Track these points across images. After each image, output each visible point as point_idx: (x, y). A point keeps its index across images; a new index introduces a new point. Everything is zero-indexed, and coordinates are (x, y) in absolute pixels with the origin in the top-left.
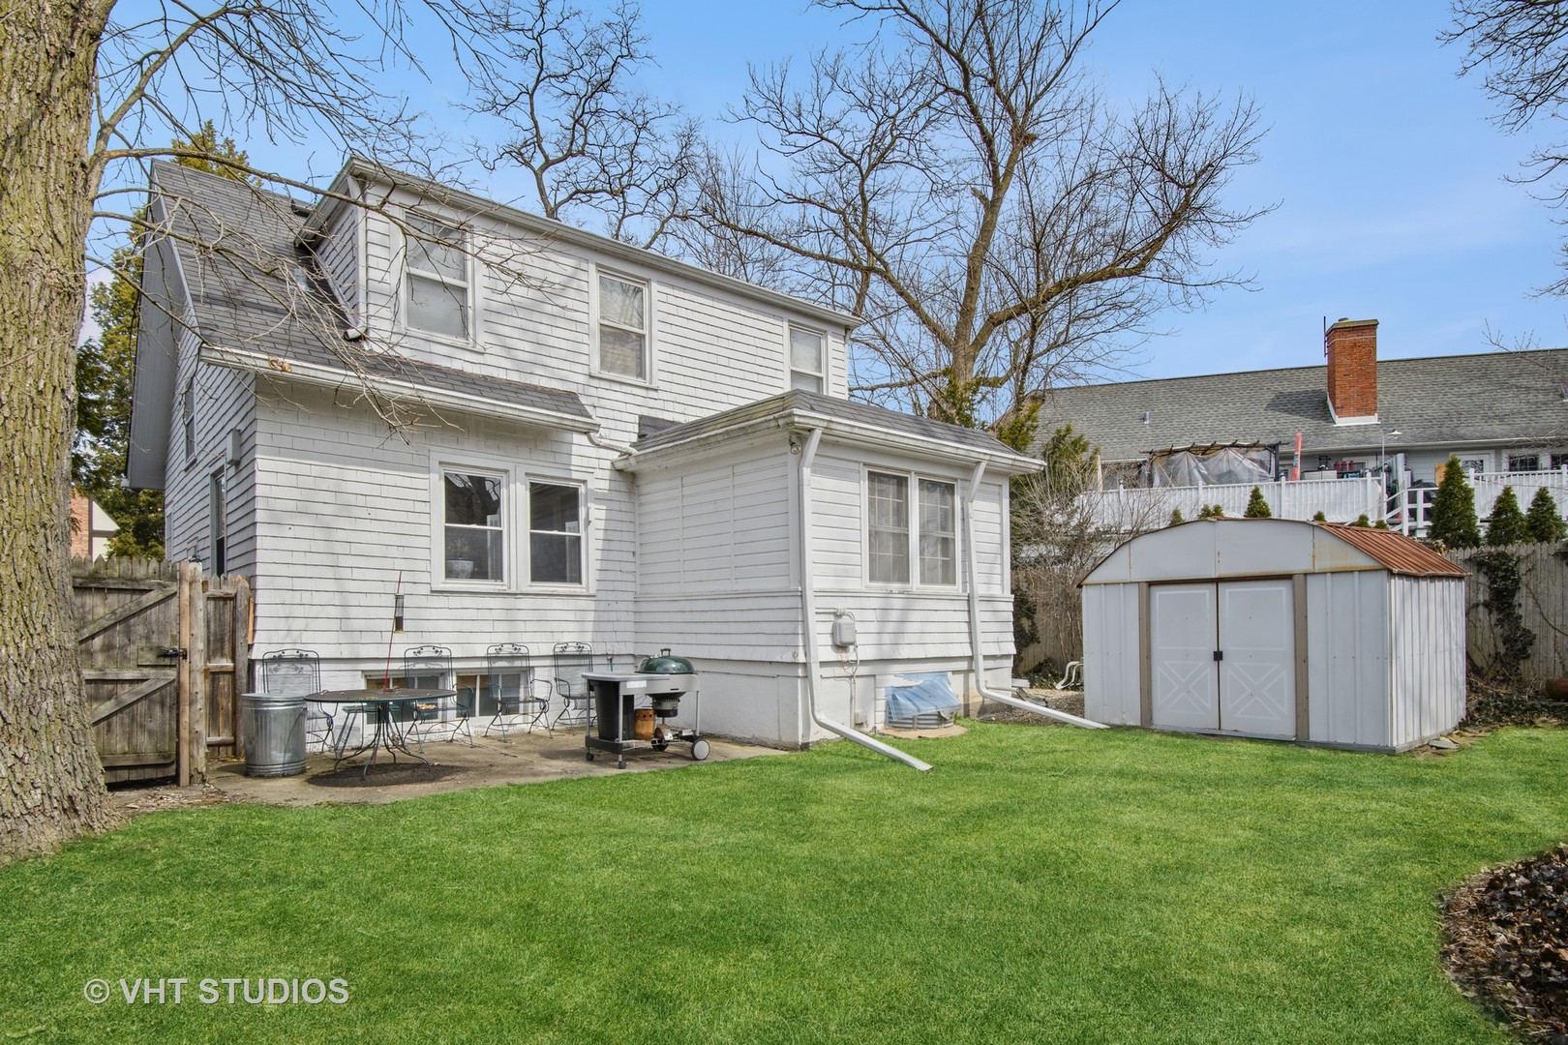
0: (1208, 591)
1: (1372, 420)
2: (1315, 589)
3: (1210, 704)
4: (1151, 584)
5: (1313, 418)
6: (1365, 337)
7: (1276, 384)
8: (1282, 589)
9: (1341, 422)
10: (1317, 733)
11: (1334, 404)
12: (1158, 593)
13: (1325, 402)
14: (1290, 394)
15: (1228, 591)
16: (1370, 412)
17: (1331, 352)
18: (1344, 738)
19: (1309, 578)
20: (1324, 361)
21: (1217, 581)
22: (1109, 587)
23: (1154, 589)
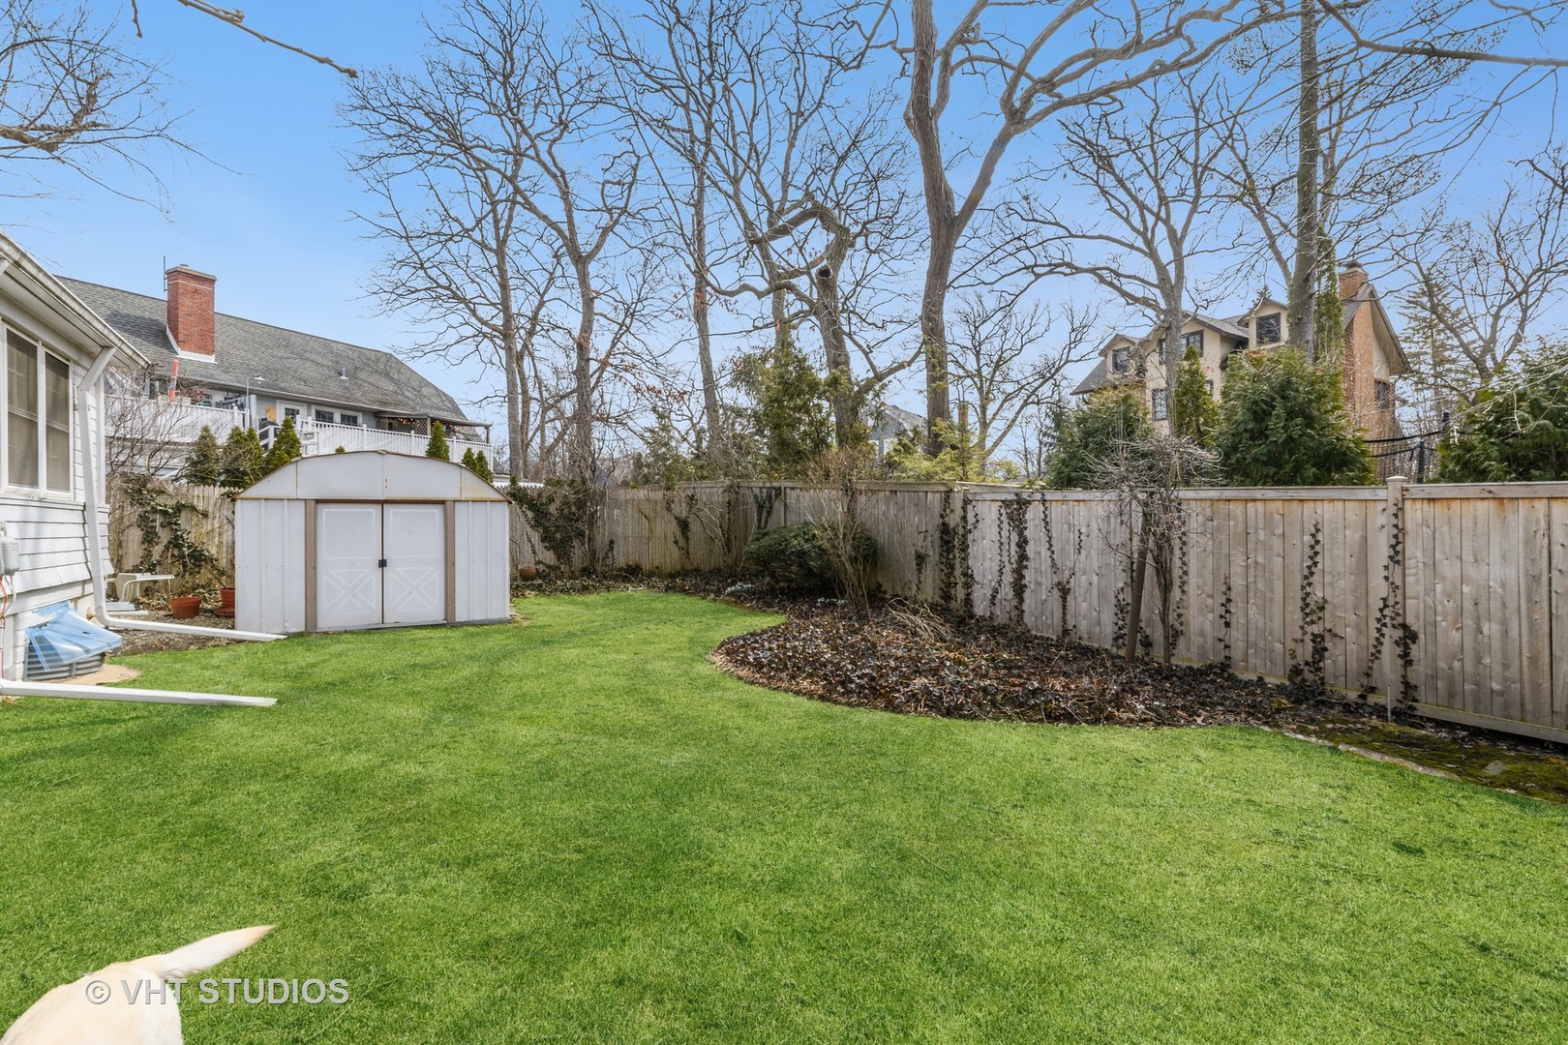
0: (375, 510)
1: (211, 359)
2: (461, 513)
3: (376, 605)
4: (318, 501)
5: (156, 344)
6: (204, 288)
7: (110, 302)
8: (436, 512)
9: (183, 354)
10: (461, 615)
11: (176, 337)
12: (325, 511)
13: (164, 332)
14: (127, 316)
15: (390, 510)
16: (210, 352)
17: (173, 290)
18: (478, 617)
19: (457, 505)
20: (165, 296)
21: (383, 502)
22: (270, 503)
23: (320, 506)
